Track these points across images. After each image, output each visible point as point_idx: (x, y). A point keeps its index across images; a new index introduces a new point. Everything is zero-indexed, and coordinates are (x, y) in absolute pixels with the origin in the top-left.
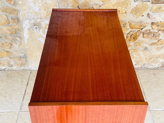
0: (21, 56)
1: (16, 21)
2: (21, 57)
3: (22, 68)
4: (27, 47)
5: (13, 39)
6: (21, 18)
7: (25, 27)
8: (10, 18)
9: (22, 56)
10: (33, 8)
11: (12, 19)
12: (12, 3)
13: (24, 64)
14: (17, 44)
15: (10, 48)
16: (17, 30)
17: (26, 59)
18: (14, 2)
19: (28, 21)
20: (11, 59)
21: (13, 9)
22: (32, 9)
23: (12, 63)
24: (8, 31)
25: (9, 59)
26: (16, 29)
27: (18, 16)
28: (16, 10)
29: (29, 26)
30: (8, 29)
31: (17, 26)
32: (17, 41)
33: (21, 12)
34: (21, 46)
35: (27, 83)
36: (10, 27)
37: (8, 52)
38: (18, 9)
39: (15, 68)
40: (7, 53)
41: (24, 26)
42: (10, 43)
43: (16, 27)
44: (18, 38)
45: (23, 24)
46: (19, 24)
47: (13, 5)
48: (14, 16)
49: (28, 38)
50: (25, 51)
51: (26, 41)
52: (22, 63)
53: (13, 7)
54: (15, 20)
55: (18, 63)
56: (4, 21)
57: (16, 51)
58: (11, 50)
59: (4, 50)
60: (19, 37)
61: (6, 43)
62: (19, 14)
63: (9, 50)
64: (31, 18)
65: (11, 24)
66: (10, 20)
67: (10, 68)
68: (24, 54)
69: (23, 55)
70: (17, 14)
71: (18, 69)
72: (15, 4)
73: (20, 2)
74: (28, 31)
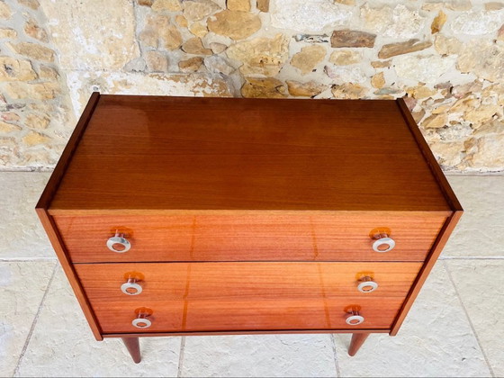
1: (52, 73)
5: (51, 110)
6: (62, 68)
7: (71, 87)
8: (38, 67)
10: (83, 46)
11: (43, 69)
12: (39, 36)
14: (60, 119)
15: (46, 128)
16: (55, 92)
18: (42, 34)
19: (76, 74)
21: (41, 49)
22: (82, 50)
23: (53, 157)
24: (37, 94)
25: (48, 149)
26: (53, 90)
27: (56, 62)
28: (48, 51)
29: (79, 85)
30: (36, 90)
31: (55, 83)
32: (58, 114)
33: (59, 56)
34: (68, 124)
36: (41, 86)
37: (43, 135)
38: (53, 49)
40: (42, 137)
41: (70, 83)
42: (45, 118)
43: (54, 85)
44: (61, 110)
45: (68, 80)
46: (59, 79)
47: (41, 40)
48: (46, 63)
51: (77, 114)
53: (43, 44)
54: (50, 71)
56: (26, 72)
57: (60, 134)
58: (49, 131)
59: (34, 132)
60: (61, 107)
61: (37, 117)
62: (56, 59)
63: (45, 131)
64: (83, 68)
65: (41, 78)
66: (39, 72)
70: (53, 60)
72: (45, 37)
73: (55, 35)
74: (78, 95)
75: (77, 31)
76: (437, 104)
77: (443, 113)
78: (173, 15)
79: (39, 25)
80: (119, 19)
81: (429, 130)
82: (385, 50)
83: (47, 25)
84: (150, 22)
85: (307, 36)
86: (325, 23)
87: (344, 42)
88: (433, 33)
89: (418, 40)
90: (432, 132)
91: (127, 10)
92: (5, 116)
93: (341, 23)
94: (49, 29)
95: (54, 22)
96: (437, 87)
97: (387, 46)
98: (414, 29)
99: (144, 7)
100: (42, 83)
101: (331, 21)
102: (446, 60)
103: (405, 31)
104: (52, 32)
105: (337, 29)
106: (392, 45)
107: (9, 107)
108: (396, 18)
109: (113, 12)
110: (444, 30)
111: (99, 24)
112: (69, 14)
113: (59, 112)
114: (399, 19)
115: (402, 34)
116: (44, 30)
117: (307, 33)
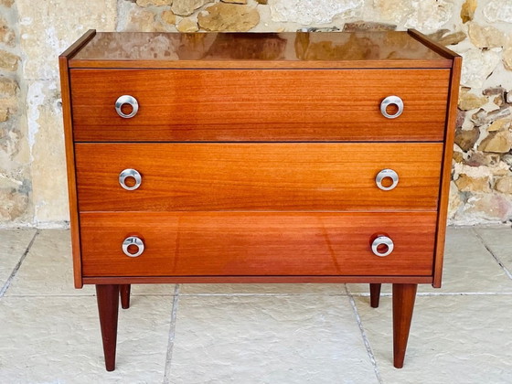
0: (13, 186)
1: (12, 85)
2: (14, 190)
3: (15, 224)
4: (33, 159)
6: (25, 77)
7: (31, 103)
9: (17, 188)
11: (3, 80)
12: (6, 39)
13: (22, 212)
14: (9, 149)
16: (10, 111)
17: (27, 194)
18: (10, 37)
19: (41, 85)
21: (6, 55)
22: (53, 53)
26: (8, 109)
27: (19, 72)
28: (13, 57)
29: (41, 100)
31: (13, 98)
32: (8, 142)
33: (25, 62)
34: (17, 157)
35: (25, 250)
38: (19, 55)
41: (31, 97)
43: (11, 102)
44: (11, 134)
45: (29, 94)
46: (18, 94)
47: (8, 43)
48: (7, 72)
49: (37, 131)
50: (28, 171)
51: (32, 141)
52: (15, 208)
53: (8, 49)
54: (10, 81)
55: (5, 208)
57: (4, 172)
60: (13, 131)
62: (20, 67)
64: (50, 77)
68: (25, 182)
69: (21, 183)
70: (15, 69)
71: (4, 225)
72: (13, 40)
73: (25, 36)
74: (38, 113)
75: (51, 31)
76: (492, 116)
77: (503, 130)
78: (160, 10)
79: (9, 26)
80: (99, 16)
81: (490, 157)
83: (18, 26)
84: (133, 19)
85: (314, 30)
86: (334, 13)
88: (464, 22)
89: (447, 30)
90: (494, 158)
91: (109, 6)
93: (353, 14)
94: (20, 30)
95: (27, 21)
96: (487, 92)
98: (439, 17)
99: (128, 2)
101: (340, 11)
102: (488, 55)
103: (429, 19)
104: (23, 33)
105: (349, 21)
108: (415, 4)
109: (95, 7)
110: (477, 18)
111: (76, 22)
112: (45, 11)
113: (9, 139)
114: (419, 5)
115: (426, 23)
116: (13, 31)
117: (314, 26)
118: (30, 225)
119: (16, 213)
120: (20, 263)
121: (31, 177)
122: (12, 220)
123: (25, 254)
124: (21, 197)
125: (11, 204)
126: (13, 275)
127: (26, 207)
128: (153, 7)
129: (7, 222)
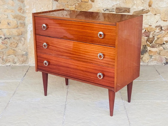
0: (23, 54)
1: (23, 25)
2: (23, 55)
3: (23, 65)
4: (29, 46)
5: (19, 39)
6: (27, 23)
7: (28, 30)
8: (19, 23)
11: (21, 24)
12: (22, 12)
14: (22, 43)
15: (16, 47)
17: (27, 56)
18: (23, 11)
19: (31, 25)
20: (16, 56)
21: (21, 16)
23: (16, 60)
24: (16, 33)
25: (14, 57)
26: (22, 31)
27: (25, 21)
28: (24, 17)
29: (31, 29)
30: (16, 31)
31: (23, 28)
33: (27, 18)
34: (24, 45)
36: (18, 30)
37: (14, 50)
38: (25, 16)
39: (17, 64)
41: (28, 28)
42: (16, 43)
44: (23, 39)
46: (25, 27)
47: (22, 13)
48: (21, 21)
49: (30, 38)
50: (27, 49)
51: (28, 41)
52: (23, 60)
53: (22, 15)
55: (21, 60)
56: (15, 24)
57: (20, 50)
58: (16, 49)
59: (11, 49)
61: (14, 42)
65: (19, 27)
67: (14, 65)
69: (25, 53)
71: (20, 65)
72: (24, 12)
75: (34, 10)
76: (158, 34)
77: (161, 37)
79: (23, 8)
80: (48, 5)
82: (134, 13)
83: (25, 8)
84: (57, 6)
85: (107, 9)
86: (113, 5)
87: (120, 11)
88: (149, 7)
89: (145, 9)
90: (159, 45)
91: (50, 3)
92: (3, 42)
93: (118, 5)
95: (27, 7)
96: (156, 27)
97: (135, 12)
98: (142, 6)
99: (56, 2)
100: (19, 29)
101: (115, 4)
102: (156, 16)
104: (26, 10)
105: (117, 7)
106: (136, 11)
107: (5, 38)
108: (135, 2)
109: (46, 3)
110: (153, 6)
111: (41, 7)
112: (33, 4)
113: (22, 40)
114: (137, 2)
115: (139, 7)
116: (24, 10)
117: (107, 8)
118: (27, 65)
119: (24, 62)
120: (26, 74)
121: (28, 51)
122: (23, 63)
123: (27, 72)
124: (25, 57)
125: (22, 58)
126: (24, 76)
127: (27, 59)
128: (63, 3)
129: (21, 64)
